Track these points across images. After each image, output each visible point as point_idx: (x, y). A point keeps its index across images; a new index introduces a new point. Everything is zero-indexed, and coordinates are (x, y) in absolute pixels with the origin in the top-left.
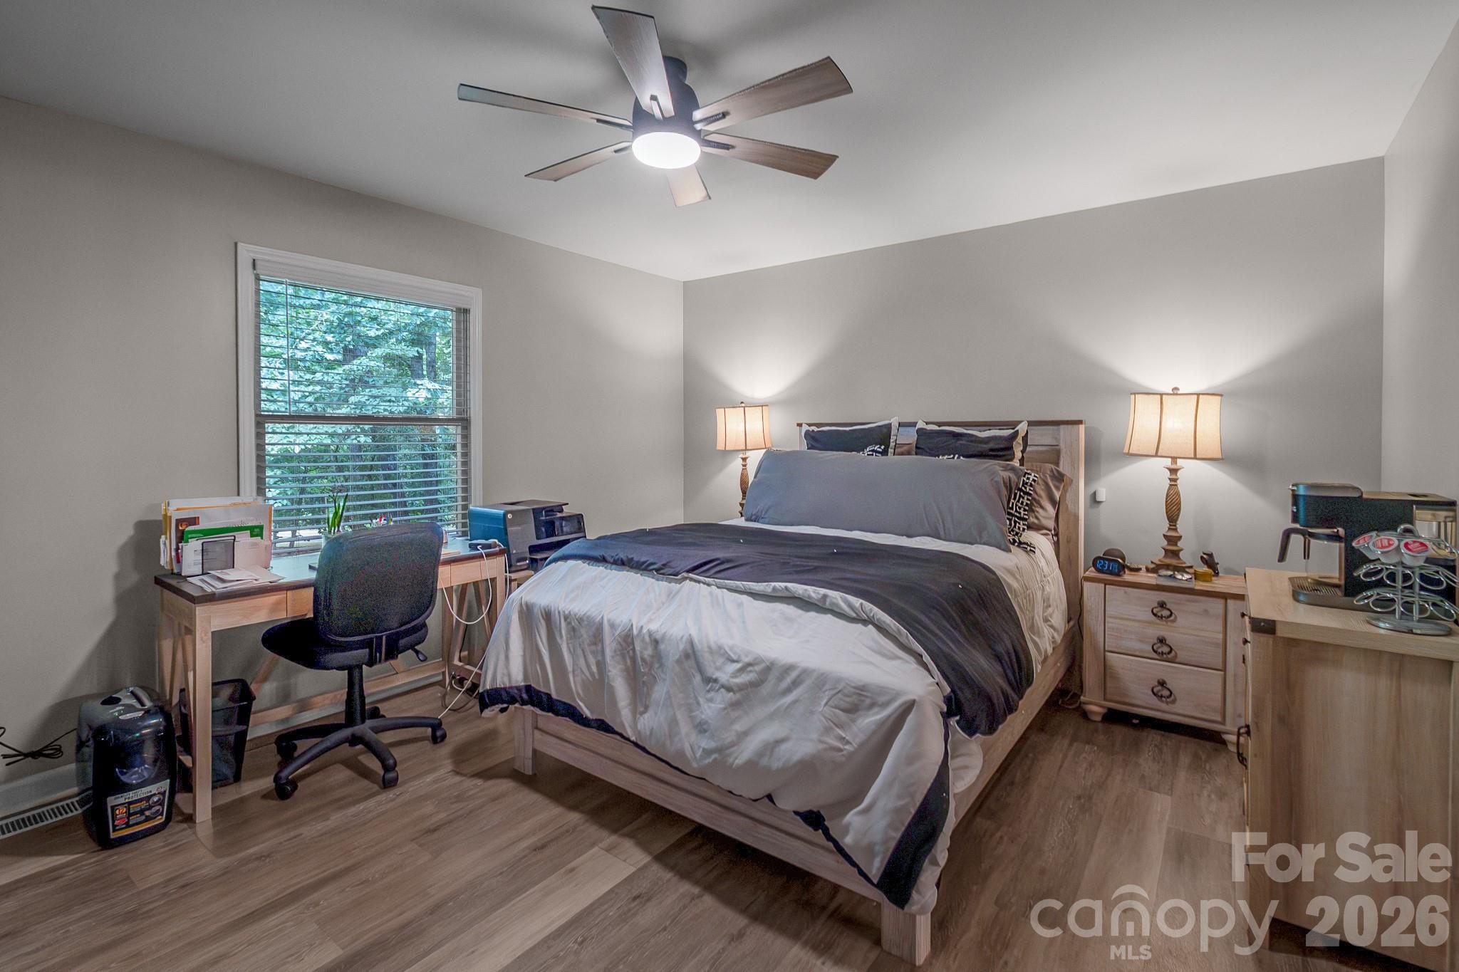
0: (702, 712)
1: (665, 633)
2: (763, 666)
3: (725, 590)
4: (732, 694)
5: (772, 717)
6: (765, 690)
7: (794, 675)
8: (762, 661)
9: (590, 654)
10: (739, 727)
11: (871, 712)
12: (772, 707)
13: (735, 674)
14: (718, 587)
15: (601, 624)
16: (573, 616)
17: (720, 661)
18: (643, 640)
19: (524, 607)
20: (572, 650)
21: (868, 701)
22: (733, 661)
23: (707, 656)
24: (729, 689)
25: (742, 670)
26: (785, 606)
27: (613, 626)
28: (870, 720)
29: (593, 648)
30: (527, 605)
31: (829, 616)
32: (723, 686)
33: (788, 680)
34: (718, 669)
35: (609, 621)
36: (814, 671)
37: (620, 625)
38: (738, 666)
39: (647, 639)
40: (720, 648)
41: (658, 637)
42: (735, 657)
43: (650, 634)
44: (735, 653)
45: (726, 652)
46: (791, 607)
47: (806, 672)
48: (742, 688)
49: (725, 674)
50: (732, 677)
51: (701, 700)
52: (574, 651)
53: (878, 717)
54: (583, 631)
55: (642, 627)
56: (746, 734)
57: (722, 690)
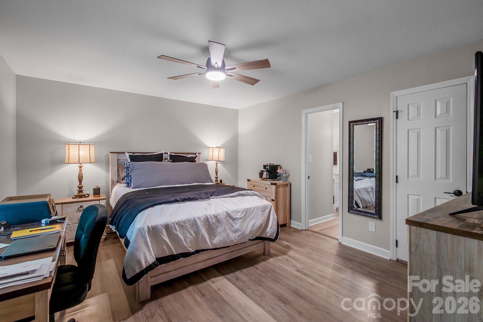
0: (235, 228)
1: (218, 213)
2: (246, 210)
3: (223, 198)
4: (242, 219)
5: (251, 220)
6: (247, 215)
7: (252, 209)
8: (245, 209)
9: (191, 231)
10: (245, 226)
11: (266, 210)
12: (250, 218)
13: (241, 215)
14: (220, 198)
15: (195, 220)
16: (181, 222)
17: (236, 214)
18: (212, 218)
19: (151, 228)
20: (182, 233)
21: (266, 208)
22: (239, 212)
23: (232, 214)
24: (241, 219)
25: (242, 213)
26: (239, 197)
27: (199, 218)
28: (267, 211)
29: (192, 228)
30: (152, 227)
31: (248, 196)
32: (239, 219)
33: (251, 211)
34: (236, 216)
35: (197, 217)
36: (255, 207)
37: (202, 217)
38: (241, 212)
39: (213, 217)
40: (235, 210)
41: (216, 215)
42: (239, 211)
43: (213, 215)
44: (239, 210)
45: (236, 211)
46: (240, 197)
47: (254, 208)
48: (243, 217)
49: (239, 215)
50: (241, 216)
51: (234, 225)
52: (183, 233)
53: (268, 210)
54: (187, 225)
55: (210, 214)
56: (247, 226)
57: (239, 220)
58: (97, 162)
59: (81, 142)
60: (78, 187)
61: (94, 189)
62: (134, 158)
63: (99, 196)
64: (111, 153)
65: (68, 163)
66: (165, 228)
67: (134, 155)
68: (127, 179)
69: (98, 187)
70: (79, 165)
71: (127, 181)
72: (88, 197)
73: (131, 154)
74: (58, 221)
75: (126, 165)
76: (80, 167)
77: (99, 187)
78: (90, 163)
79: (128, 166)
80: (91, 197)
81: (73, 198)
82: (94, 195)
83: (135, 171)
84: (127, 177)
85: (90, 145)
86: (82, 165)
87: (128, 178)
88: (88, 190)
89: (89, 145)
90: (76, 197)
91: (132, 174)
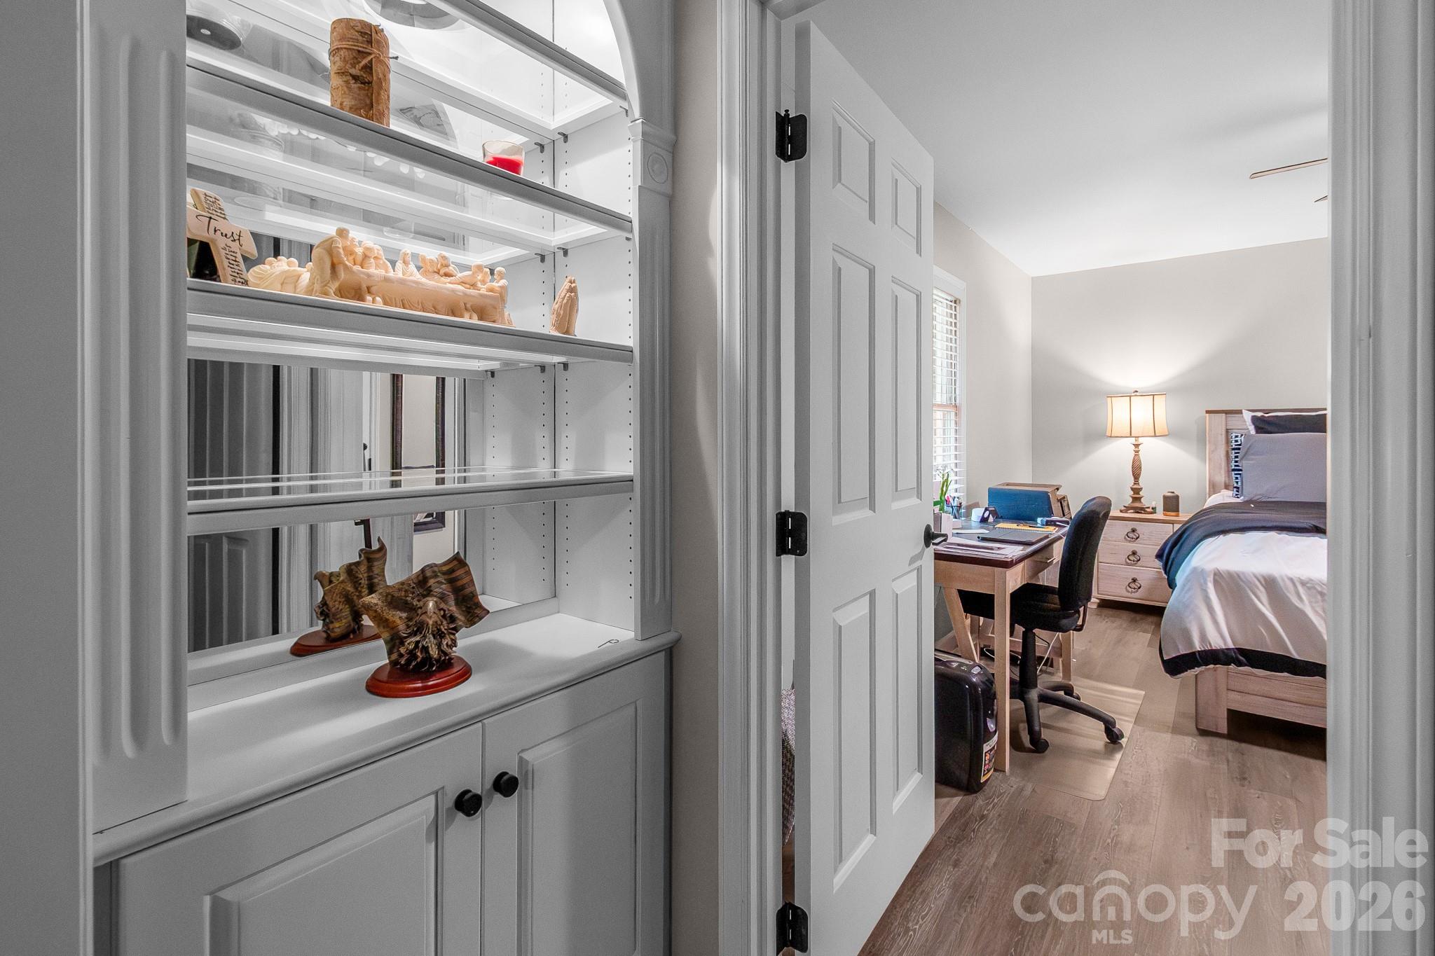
58: (1172, 434)
59: (1137, 392)
60: (1132, 489)
61: (1165, 498)
62: (1265, 424)
63: (1177, 516)
64: (1208, 412)
65: (1111, 437)
66: (1265, 585)
67: (1267, 415)
68: (1237, 478)
69: (1173, 492)
70: (1133, 440)
71: (1237, 482)
72: (1151, 513)
73: (1259, 414)
74: (1058, 523)
75: (1236, 441)
76: (1137, 446)
77: (1176, 493)
78: (1155, 436)
79: (1240, 445)
80: (1160, 515)
81: (1121, 511)
82: (1164, 510)
83: (1253, 457)
84: (1236, 472)
85: (1154, 395)
86: (1141, 440)
87: (1238, 476)
88: (1152, 498)
89: (1152, 396)
90: (1127, 509)
91: (1244, 464)
